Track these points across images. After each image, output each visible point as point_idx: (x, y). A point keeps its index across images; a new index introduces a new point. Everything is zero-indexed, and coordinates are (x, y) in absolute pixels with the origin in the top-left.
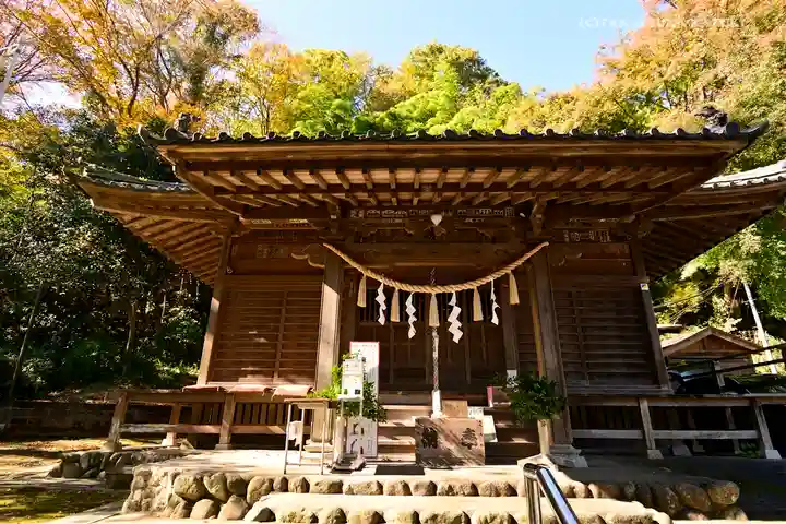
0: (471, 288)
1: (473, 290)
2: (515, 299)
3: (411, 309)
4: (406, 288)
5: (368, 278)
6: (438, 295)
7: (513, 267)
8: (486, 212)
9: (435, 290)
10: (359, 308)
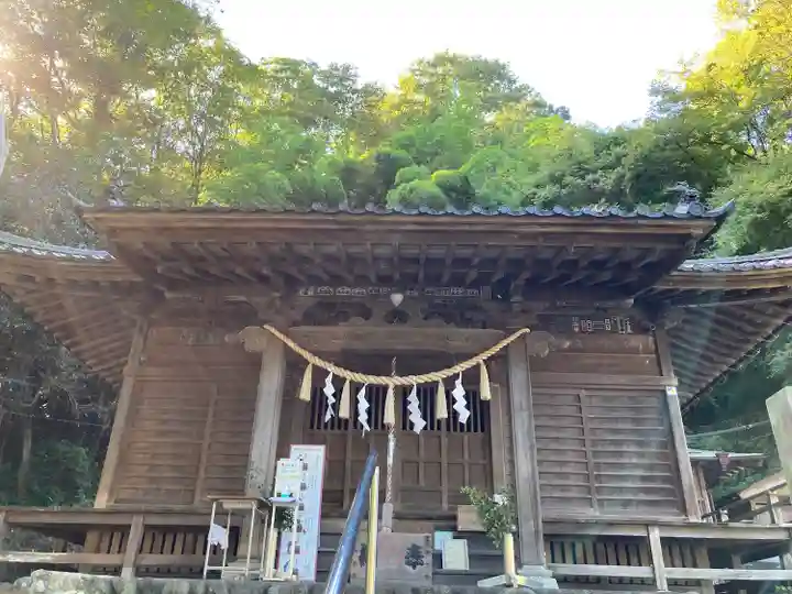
0: (435, 379)
1: (437, 382)
2: (486, 395)
3: (363, 405)
4: (359, 377)
5: (315, 366)
6: (396, 387)
7: (485, 356)
8: (458, 291)
9: (393, 381)
10: (303, 401)
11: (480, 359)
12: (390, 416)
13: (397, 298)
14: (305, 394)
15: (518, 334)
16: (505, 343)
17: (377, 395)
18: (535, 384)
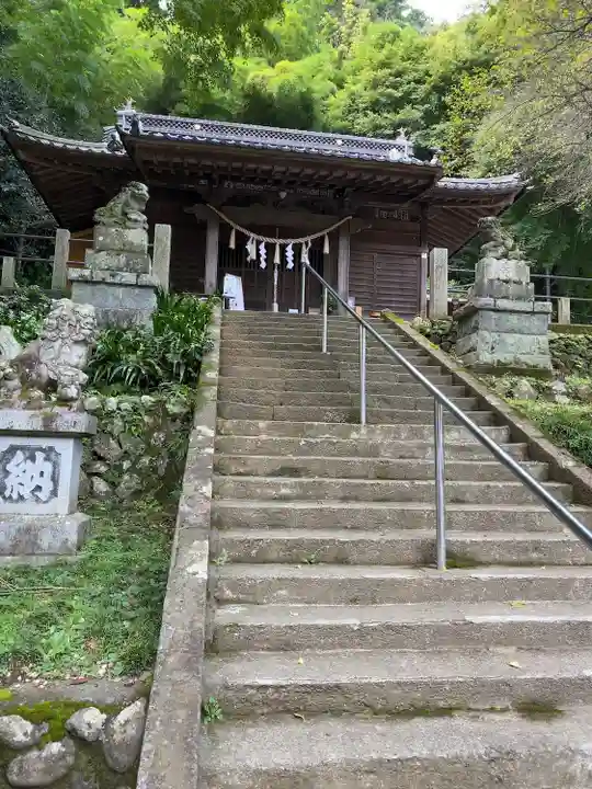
0: (301, 241)
1: (302, 243)
2: (327, 250)
3: (263, 251)
4: (261, 238)
5: (238, 231)
6: (280, 244)
7: (328, 230)
8: (315, 192)
9: (279, 242)
10: (230, 249)
11: (325, 232)
12: (277, 260)
13: (283, 195)
14: (232, 246)
15: (346, 219)
16: (339, 224)
17: (270, 248)
18: (352, 249)
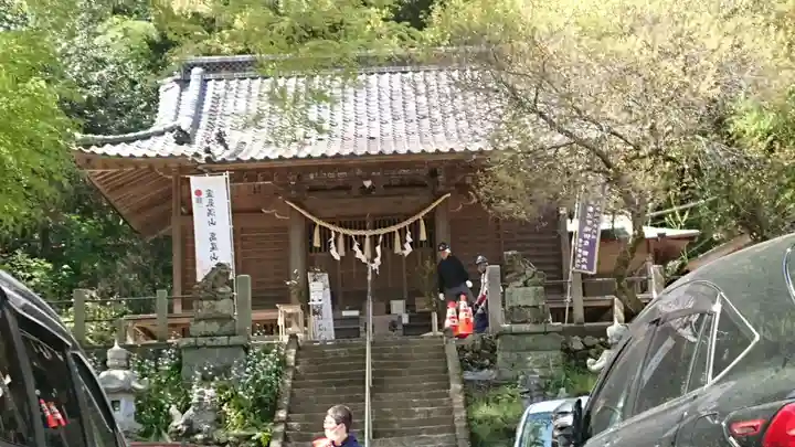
0: (393, 230)
1: (395, 232)
2: (423, 237)
4: (348, 232)
5: (320, 226)
6: (370, 237)
7: (423, 214)
9: (368, 233)
10: (315, 248)
11: (420, 216)
13: (368, 183)
14: (317, 243)
15: (443, 198)
16: (434, 205)
